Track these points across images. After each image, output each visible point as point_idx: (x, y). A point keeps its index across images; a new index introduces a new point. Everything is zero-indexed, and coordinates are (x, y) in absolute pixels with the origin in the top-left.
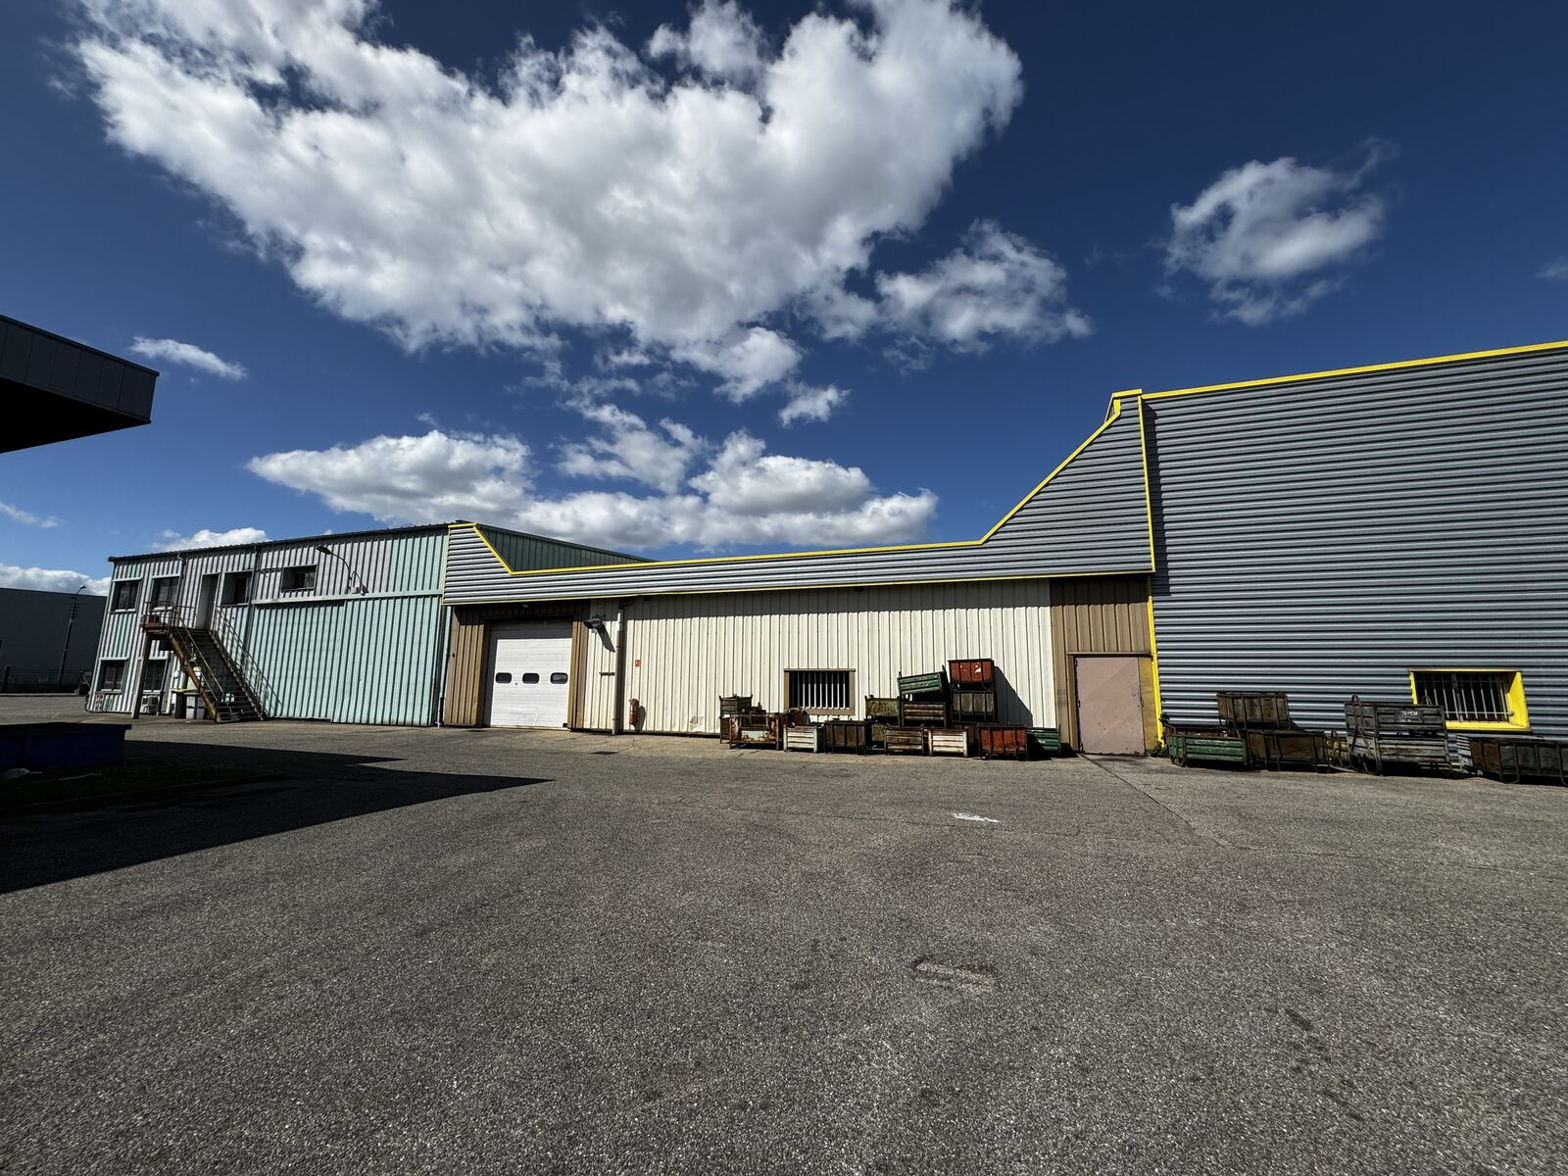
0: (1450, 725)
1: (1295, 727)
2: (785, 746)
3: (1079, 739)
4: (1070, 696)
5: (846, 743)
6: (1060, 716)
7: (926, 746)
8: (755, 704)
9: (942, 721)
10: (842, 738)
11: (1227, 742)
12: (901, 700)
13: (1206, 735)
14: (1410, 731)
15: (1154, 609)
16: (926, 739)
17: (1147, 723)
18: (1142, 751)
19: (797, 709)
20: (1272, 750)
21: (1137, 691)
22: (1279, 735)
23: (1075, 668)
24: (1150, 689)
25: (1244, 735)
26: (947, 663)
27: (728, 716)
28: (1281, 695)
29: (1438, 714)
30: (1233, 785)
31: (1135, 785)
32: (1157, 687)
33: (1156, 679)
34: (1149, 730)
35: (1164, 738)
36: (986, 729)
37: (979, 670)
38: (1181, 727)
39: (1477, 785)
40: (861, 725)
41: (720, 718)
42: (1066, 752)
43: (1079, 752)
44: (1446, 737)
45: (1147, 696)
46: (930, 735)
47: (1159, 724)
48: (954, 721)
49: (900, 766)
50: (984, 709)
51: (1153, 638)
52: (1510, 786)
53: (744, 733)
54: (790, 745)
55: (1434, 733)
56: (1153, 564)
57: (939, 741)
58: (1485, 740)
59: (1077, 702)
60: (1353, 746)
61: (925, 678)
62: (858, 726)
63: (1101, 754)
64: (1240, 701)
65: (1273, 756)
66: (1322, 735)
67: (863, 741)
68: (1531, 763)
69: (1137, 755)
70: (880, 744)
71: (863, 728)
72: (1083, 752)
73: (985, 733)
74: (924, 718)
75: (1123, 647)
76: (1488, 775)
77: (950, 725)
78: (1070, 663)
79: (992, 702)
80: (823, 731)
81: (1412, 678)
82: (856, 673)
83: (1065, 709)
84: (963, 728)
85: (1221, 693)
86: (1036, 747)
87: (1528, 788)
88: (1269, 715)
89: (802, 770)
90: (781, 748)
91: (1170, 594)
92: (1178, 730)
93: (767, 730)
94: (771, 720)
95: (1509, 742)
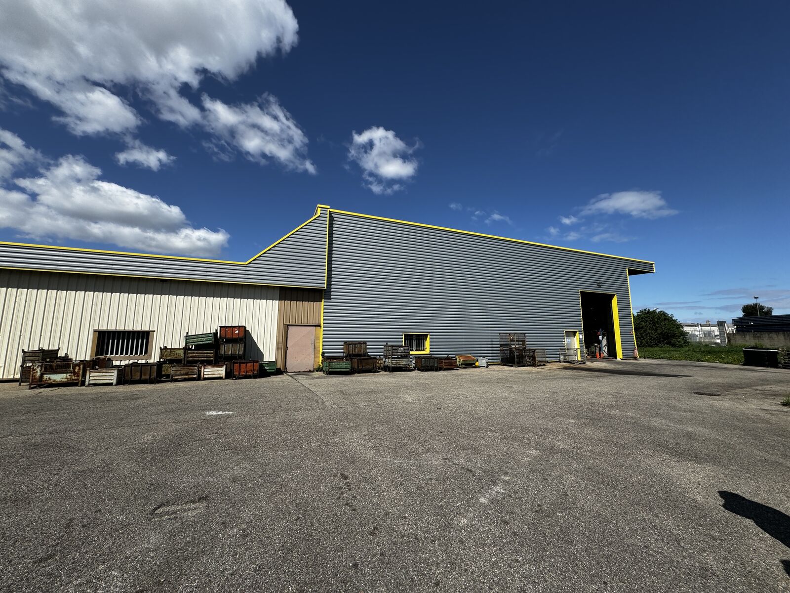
0: (411, 353)
1: (368, 356)
2: (87, 383)
3: (285, 366)
4: (283, 346)
5: (141, 377)
6: (278, 354)
7: (199, 375)
8: (61, 354)
9: (212, 360)
10: (138, 374)
11: (344, 363)
12: (186, 349)
13: (338, 360)
14: (401, 355)
15: (324, 305)
16: (200, 371)
17: (316, 357)
18: (312, 369)
19: (102, 357)
20: (359, 365)
21: (313, 342)
22: (362, 359)
23: (287, 331)
24: (319, 341)
25: (351, 360)
26: (219, 328)
27: (30, 364)
28: (365, 343)
29: (408, 349)
30: (344, 381)
31: (306, 385)
32: (321, 340)
33: (322, 336)
34: (316, 359)
35: (322, 363)
36: (237, 363)
37: (237, 332)
38: (329, 358)
39: (416, 373)
40: (155, 365)
41: (21, 366)
42: (279, 372)
43: (285, 372)
44: (409, 357)
45: (317, 344)
46: (203, 368)
47: (321, 356)
48: (218, 360)
49: (180, 388)
50: (237, 353)
51: (322, 318)
52: (423, 372)
53: (46, 377)
54: (91, 382)
55: (406, 356)
56: (326, 285)
57: (208, 371)
58: (419, 357)
59: (287, 347)
60: (385, 362)
61: (204, 336)
62: (151, 366)
63: (295, 372)
64: (351, 346)
65: (360, 368)
66: (376, 358)
67: (154, 375)
68: (428, 365)
69: (310, 371)
70: (168, 376)
71: (156, 367)
72: (286, 372)
73: (236, 366)
74: (200, 359)
75: (309, 322)
76: (419, 370)
77: (216, 362)
78: (285, 329)
79: (243, 349)
80: (122, 371)
81: (403, 336)
82: (155, 333)
83: (280, 351)
84: (224, 363)
85: (345, 342)
86: (264, 371)
87: (426, 373)
88: (360, 351)
89: (99, 399)
90: (83, 384)
91: (331, 299)
92: (327, 359)
93: (71, 373)
94: (75, 366)
95: (424, 358)
